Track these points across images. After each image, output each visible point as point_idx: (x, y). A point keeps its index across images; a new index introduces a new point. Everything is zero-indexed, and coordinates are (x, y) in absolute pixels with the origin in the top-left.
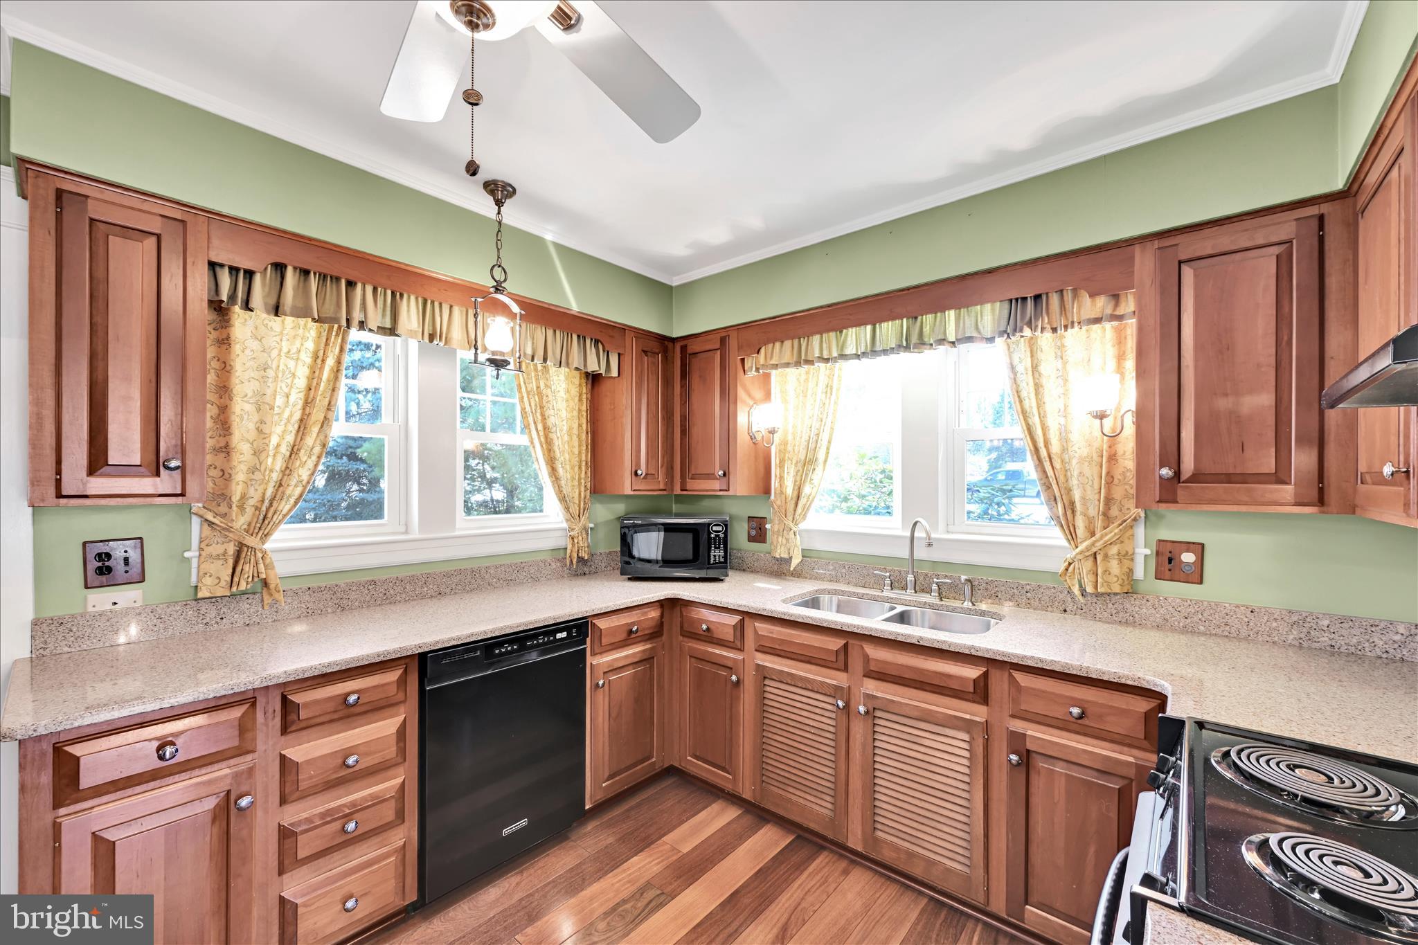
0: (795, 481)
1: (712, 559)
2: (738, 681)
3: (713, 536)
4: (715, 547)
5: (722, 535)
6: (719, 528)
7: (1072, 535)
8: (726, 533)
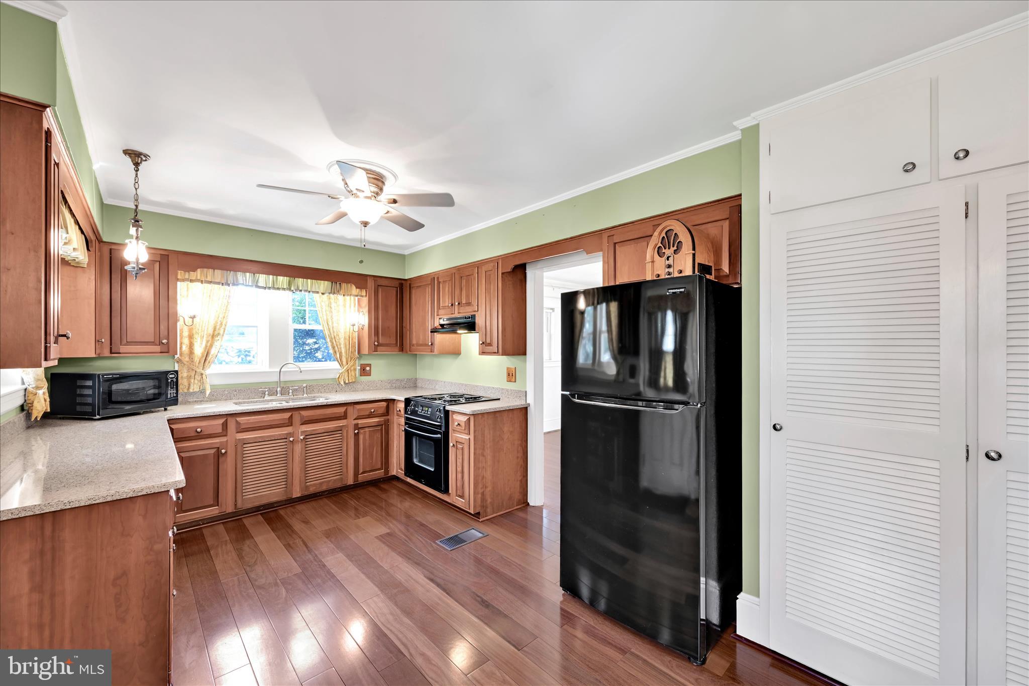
0: (206, 346)
1: (169, 396)
2: (226, 452)
3: (169, 381)
4: (171, 388)
5: (175, 380)
6: (173, 376)
7: (341, 364)
8: (177, 379)
